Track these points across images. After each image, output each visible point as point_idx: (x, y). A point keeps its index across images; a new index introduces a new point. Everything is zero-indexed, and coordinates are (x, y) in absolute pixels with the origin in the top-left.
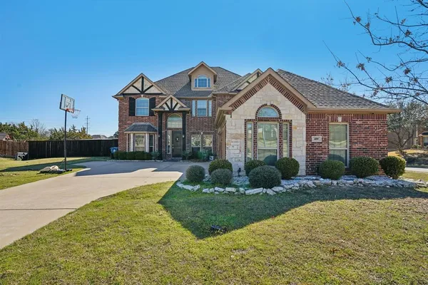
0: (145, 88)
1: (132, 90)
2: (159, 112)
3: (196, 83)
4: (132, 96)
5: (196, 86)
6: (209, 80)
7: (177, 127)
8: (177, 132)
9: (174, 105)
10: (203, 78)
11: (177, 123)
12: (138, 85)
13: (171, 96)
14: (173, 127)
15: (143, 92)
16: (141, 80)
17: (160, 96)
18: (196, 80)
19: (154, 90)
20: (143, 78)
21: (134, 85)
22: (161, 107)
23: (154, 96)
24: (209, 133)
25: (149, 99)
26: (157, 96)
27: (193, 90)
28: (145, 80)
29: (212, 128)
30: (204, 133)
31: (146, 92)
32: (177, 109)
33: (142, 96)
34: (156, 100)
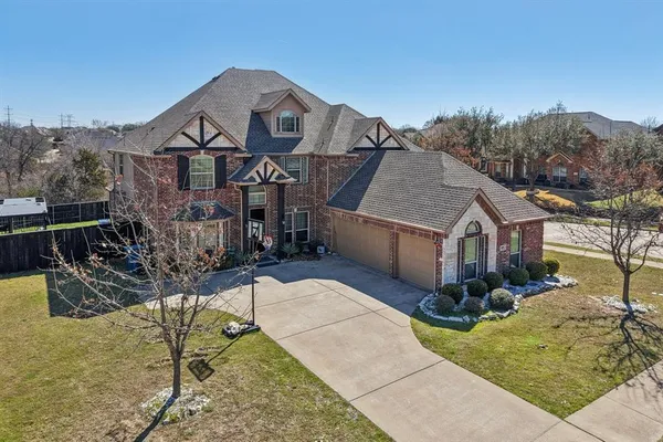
0: (206, 138)
1: (182, 142)
3: (279, 125)
4: (183, 153)
5: (278, 130)
6: (298, 119)
9: (268, 174)
12: (194, 131)
13: (266, 159)
15: (203, 145)
16: (198, 122)
17: (236, 154)
18: (278, 119)
19: (221, 142)
20: (202, 119)
22: (251, 178)
23: (223, 153)
24: (305, 209)
25: (213, 158)
26: (228, 153)
27: (274, 135)
28: (205, 123)
29: (310, 201)
30: (298, 209)
31: (210, 145)
32: (272, 180)
33: (202, 152)
34: (228, 160)
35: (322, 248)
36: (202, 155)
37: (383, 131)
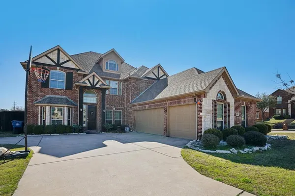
0: (61, 61)
1: (45, 60)
2: (81, 86)
3: (107, 66)
4: (46, 67)
5: (107, 68)
6: (117, 65)
7: (92, 102)
8: (92, 107)
9: (95, 82)
10: (112, 62)
11: (92, 99)
12: (54, 56)
13: (94, 73)
14: (88, 102)
15: (58, 64)
16: (56, 52)
17: (79, 72)
18: (107, 63)
19: (70, 65)
20: (59, 50)
21: (49, 55)
22: (84, 82)
23: (71, 71)
24: (119, 109)
25: (65, 73)
26: (74, 72)
27: (104, 71)
28: (61, 53)
29: (122, 105)
30: (116, 109)
31: (63, 65)
32: (98, 86)
33: (58, 68)
34: (74, 75)
35: (128, 128)
36: (58, 70)
37: (161, 71)
